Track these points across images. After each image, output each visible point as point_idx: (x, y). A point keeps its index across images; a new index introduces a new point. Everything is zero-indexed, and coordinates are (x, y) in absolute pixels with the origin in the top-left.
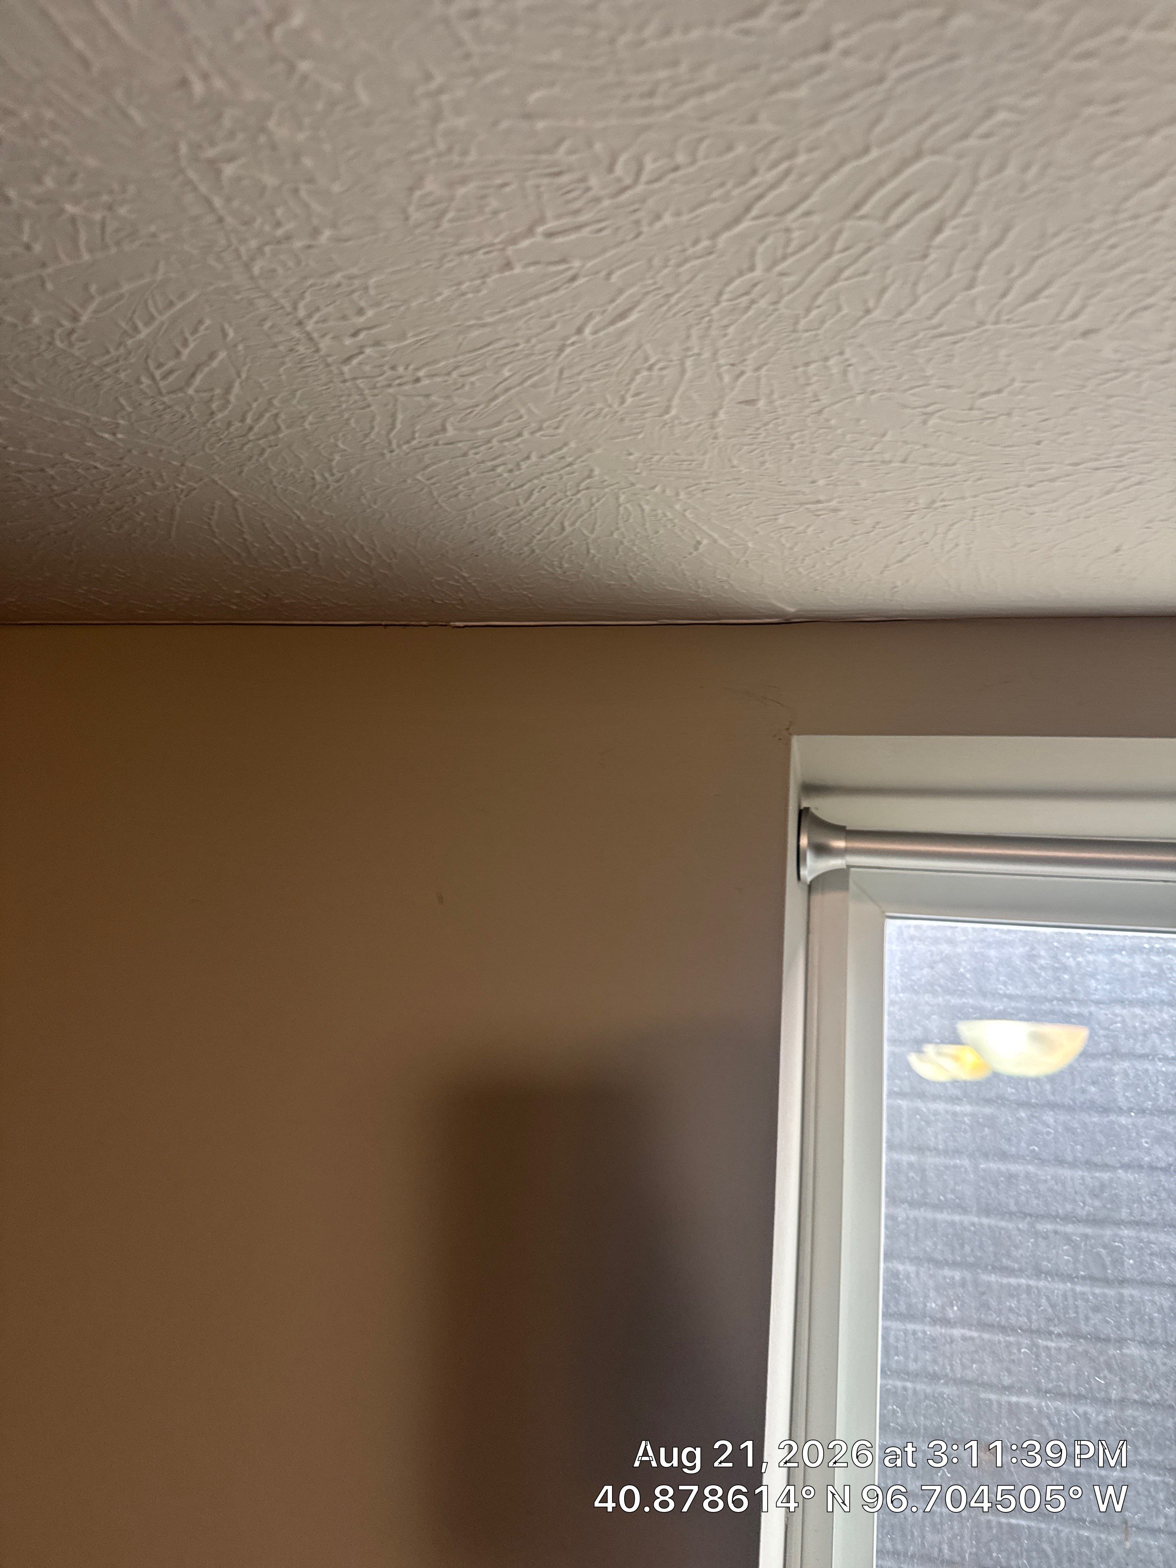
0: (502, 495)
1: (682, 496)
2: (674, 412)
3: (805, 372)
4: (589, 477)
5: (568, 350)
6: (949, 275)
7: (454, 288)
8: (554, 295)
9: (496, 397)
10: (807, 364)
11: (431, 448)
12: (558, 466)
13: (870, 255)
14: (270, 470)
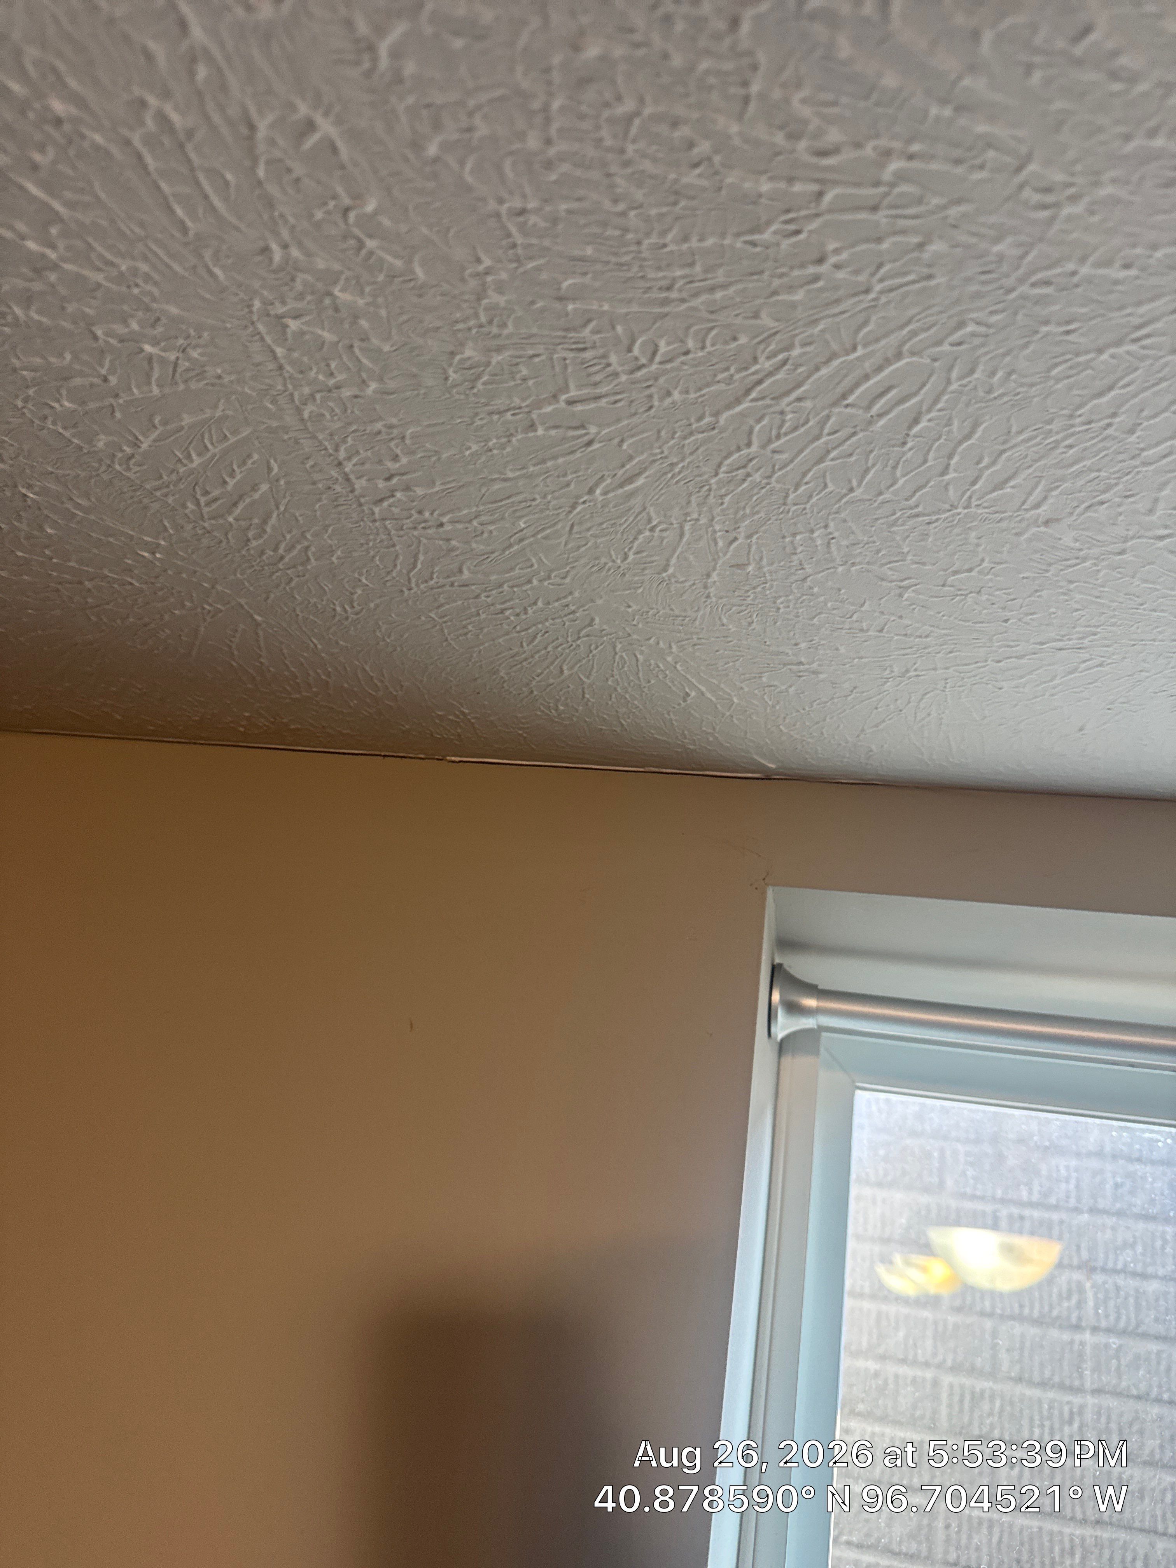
0: (507, 637)
1: (674, 649)
2: (671, 571)
3: (792, 542)
4: (590, 625)
5: (579, 508)
6: (925, 461)
7: (483, 444)
8: (572, 457)
9: (511, 546)
10: (794, 535)
11: (447, 588)
12: (561, 613)
13: (854, 439)
14: (295, 598)
